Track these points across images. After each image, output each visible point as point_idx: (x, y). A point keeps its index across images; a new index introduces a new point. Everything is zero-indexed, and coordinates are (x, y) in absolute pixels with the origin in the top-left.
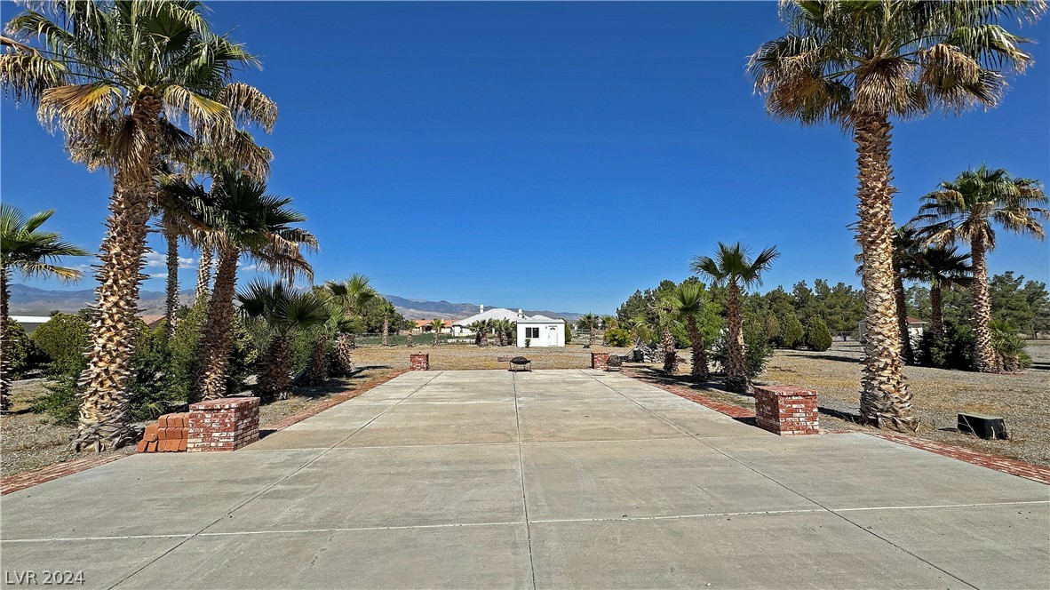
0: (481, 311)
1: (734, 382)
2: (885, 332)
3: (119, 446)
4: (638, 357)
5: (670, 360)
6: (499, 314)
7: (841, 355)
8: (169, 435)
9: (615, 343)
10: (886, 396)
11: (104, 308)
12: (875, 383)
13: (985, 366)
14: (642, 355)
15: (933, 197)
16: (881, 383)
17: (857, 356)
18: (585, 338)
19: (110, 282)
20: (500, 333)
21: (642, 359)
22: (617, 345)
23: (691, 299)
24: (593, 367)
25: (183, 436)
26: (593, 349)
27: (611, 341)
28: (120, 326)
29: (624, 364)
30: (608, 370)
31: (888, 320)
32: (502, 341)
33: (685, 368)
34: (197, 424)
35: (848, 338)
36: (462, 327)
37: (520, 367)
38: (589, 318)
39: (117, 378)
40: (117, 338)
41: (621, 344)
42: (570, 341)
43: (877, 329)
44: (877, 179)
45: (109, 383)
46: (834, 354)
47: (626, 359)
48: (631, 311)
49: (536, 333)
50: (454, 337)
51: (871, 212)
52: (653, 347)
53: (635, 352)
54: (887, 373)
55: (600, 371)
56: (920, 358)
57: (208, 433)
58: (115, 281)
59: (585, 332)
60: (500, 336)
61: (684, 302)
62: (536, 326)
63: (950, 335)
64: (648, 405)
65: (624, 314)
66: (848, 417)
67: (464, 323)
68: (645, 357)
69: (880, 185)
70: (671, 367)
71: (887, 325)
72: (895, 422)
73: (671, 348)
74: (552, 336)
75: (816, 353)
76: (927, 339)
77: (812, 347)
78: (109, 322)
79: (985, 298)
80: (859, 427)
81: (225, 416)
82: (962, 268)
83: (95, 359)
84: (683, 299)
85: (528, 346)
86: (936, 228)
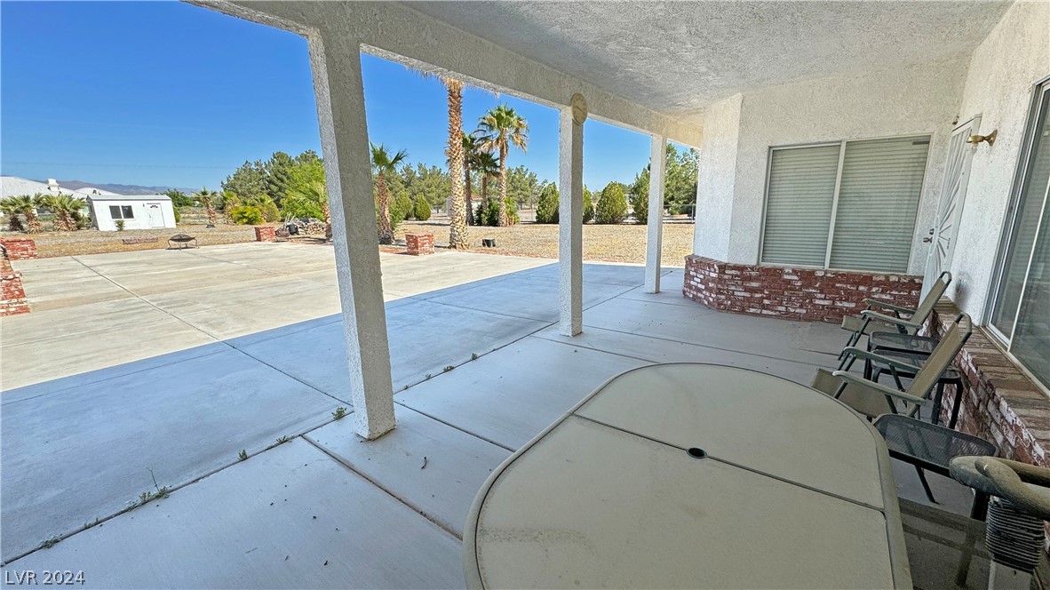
1: (385, 239)
4: (292, 230)
7: (437, 222)
9: (245, 221)
10: (459, 235)
13: (502, 223)
14: (297, 229)
15: (484, 118)
16: (457, 228)
17: (446, 222)
21: (297, 232)
22: (247, 223)
24: (259, 240)
27: (239, 219)
30: (277, 241)
32: (67, 223)
35: (440, 211)
37: (183, 244)
42: (179, 221)
46: (433, 222)
49: (129, 213)
52: (306, 221)
53: (287, 226)
54: (459, 224)
56: (477, 221)
60: (63, 216)
62: (126, 203)
63: (489, 207)
66: (445, 247)
68: (299, 230)
71: (460, 202)
72: (462, 246)
74: (154, 216)
75: (421, 222)
76: (480, 212)
77: (419, 218)
79: (504, 185)
80: (449, 250)
82: (496, 166)
85: (121, 230)
86: (485, 139)
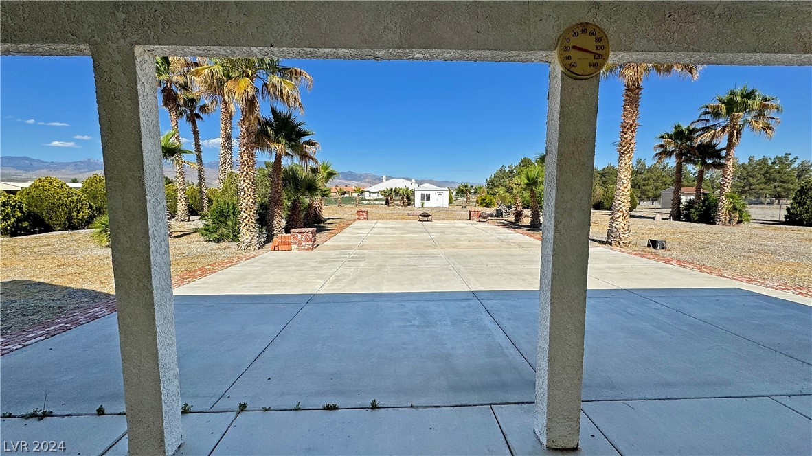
0: (384, 180)
2: (622, 199)
3: (259, 249)
4: (499, 214)
5: (519, 215)
6: (400, 184)
8: (282, 244)
9: (484, 205)
10: (618, 231)
11: (244, 186)
12: (614, 225)
13: (720, 221)
14: (502, 213)
15: (707, 107)
16: (617, 225)
18: (461, 201)
19: (245, 173)
20: (403, 197)
21: (502, 215)
22: (485, 207)
23: (533, 179)
24: (470, 219)
25: (289, 244)
26: (468, 208)
27: (481, 203)
28: (251, 194)
29: (490, 218)
30: (479, 221)
31: (625, 193)
32: (404, 203)
33: (526, 221)
34: (295, 238)
35: (655, 203)
36: (370, 192)
37: (426, 219)
38: (466, 187)
39: (253, 218)
40: (251, 200)
41: (488, 206)
42: (451, 203)
43: (619, 198)
44: (630, 118)
45: (251, 220)
47: (491, 215)
48: (497, 181)
49: (428, 198)
50: (366, 200)
51: (625, 136)
52: (510, 207)
53: (497, 210)
54: (619, 220)
55: (474, 222)
56: (685, 216)
57: (300, 243)
58: (247, 173)
59: (461, 197)
60: (403, 199)
61: (528, 180)
62: (428, 192)
63: (704, 202)
64: (501, 237)
65: (492, 184)
66: (599, 242)
67: (372, 189)
68: (504, 214)
69: (631, 122)
70: (519, 220)
72: (619, 243)
73: (520, 208)
74: (439, 200)
78: (247, 192)
79: (728, 177)
80: (604, 246)
81: (307, 235)
82: (721, 157)
83: (244, 210)
84: (528, 178)
85: (422, 207)
86: (706, 129)
